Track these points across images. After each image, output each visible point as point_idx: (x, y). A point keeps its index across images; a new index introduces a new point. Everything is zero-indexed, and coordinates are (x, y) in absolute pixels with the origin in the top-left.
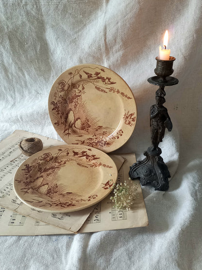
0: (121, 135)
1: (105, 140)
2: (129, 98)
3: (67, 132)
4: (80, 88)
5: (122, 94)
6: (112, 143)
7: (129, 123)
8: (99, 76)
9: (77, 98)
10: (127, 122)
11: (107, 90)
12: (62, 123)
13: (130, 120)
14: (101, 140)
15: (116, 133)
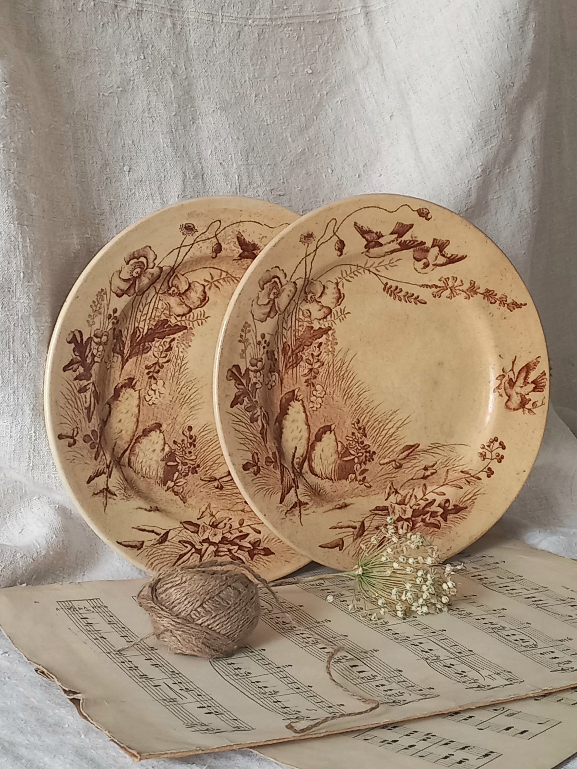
0: (500, 459)
1: (440, 499)
2: (516, 305)
3: (291, 497)
4: (328, 300)
5: (489, 294)
6: (473, 500)
7: (523, 404)
8: (407, 237)
9: (315, 344)
10: (516, 400)
11: (425, 294)
12: (268, 461)
13: (523, 391)
14: (423, 503)
15: (477, 459)
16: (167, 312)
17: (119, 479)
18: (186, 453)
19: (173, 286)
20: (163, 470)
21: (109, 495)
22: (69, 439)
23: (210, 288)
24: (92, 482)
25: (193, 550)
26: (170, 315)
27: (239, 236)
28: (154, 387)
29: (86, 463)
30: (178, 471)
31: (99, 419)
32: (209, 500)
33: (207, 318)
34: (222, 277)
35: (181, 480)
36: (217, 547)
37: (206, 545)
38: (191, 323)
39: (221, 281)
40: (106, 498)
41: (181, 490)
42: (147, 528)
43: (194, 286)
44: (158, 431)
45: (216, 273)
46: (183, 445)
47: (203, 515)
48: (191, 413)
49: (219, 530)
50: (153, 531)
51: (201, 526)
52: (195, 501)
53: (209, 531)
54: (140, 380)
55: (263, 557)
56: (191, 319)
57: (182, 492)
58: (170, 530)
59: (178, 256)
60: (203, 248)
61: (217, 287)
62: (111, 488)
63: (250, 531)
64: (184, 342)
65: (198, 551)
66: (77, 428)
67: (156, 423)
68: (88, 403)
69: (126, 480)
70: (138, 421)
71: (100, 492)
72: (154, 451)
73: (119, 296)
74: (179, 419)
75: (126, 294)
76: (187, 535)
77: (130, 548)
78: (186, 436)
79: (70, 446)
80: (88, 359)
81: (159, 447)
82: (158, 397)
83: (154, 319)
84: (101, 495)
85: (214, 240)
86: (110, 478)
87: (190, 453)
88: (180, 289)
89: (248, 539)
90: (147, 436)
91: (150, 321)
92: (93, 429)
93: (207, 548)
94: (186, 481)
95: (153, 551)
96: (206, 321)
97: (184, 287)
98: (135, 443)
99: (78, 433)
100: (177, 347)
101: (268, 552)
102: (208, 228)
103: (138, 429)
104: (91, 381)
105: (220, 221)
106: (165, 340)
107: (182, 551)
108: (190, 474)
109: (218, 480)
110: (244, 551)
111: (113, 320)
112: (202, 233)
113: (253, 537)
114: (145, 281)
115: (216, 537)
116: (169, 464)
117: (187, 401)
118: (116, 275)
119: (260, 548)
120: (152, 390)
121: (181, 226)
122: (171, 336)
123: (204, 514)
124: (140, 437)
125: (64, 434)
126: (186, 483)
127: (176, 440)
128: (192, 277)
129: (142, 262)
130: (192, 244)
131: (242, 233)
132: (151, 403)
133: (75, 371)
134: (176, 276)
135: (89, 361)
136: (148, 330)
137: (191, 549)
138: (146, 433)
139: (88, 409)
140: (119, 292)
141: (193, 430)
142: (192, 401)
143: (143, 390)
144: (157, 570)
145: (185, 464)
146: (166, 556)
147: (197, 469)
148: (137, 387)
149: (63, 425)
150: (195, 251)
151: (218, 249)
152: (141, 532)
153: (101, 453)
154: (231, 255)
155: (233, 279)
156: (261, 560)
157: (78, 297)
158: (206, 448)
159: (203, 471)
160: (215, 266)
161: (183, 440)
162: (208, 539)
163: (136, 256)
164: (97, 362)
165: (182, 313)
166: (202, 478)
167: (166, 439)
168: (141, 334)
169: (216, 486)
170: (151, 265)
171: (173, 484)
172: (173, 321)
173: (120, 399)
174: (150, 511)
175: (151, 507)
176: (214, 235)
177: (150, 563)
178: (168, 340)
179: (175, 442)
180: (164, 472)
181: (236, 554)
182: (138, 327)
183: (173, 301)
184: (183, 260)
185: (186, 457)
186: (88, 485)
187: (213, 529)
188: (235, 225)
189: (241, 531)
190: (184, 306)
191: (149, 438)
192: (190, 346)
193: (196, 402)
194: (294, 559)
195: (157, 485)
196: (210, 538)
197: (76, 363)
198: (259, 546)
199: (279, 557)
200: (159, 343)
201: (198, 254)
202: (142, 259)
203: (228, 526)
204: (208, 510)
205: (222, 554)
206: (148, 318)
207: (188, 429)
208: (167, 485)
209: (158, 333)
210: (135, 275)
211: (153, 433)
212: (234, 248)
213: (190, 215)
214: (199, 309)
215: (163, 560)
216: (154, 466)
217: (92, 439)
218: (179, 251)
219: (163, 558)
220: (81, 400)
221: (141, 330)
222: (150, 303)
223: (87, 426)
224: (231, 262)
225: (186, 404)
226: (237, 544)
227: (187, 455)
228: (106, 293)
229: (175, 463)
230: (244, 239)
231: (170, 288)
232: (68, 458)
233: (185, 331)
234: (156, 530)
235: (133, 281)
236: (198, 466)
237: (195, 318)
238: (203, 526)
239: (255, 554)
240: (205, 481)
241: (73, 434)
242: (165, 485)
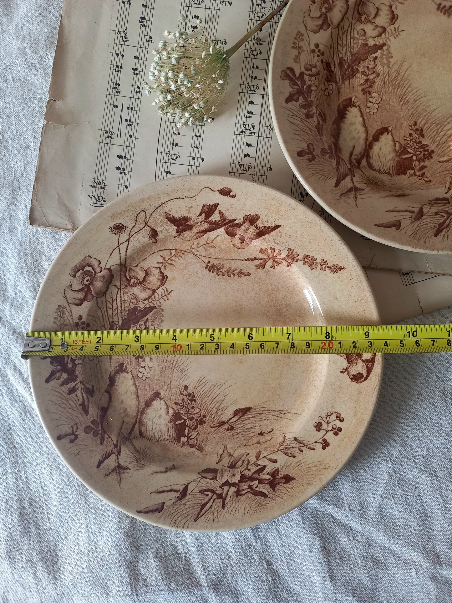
16: (135, 301)
17: (129, 453)
18: (189, 410)
19: (131, 278)
20: (173, 430)
21: (122, 471)
22: (69, 437)
23: (165, 268)
24: (102, 465)
25: (215, 496)
26: (137, 302)
27: (168, 215)
28: (143, 364)
29: (93, 451)
30: (187, 426)
31: (96, 409)
32: (224, 442)
33: (170, 292)
34: (172, 255)
35: (192, 433)
36: (237, 487)
37: (226, 488)
38: (157, 301)
39: (173, 258)
40: (120, 474)
41: (196, 442)
42: (165, 489)
43: (151, 271)
44: (159, 399)
45: (166, 254)
46: (184, 404)
47: (222, 458)
48: (183, 375)
49: (236, 470)
50: (172, 490)
51: (219, 470)
52: (211, 447)
53: (226, 474)
54: (129, 362)
55: (285, 485)
56: (157, 298)
57: (197, 443)
58: (188, 484)
59: (120, 254)
60: (140, 238)
61: (171, 264)
62: (122, 463)
63: (267, 462)
64: (157, 319)
65: (220, 496)
66: (76, 424)
67: (154, 393)
68: (81, 400)
69: (138, 451)
70: (138, 397)
71: (112, 471)
72: (160, 417)
73: (78, 305)
74: (174, 383)
75: (85, 301)
76: (207, 483)
77: (150, 513)
78: (184, 395)
79: (72, 441)
80: (68, 365)
81: (163, 412)
82: (149, 371)
83: (124, 310)
84: (114, 473)
85: (147, 228)
86: (120, 455)
87: (193, 408)
88: (139, 278)
89: (266, 471)
90: (150, 406)
91: (122, 313)
92: (92, 419)
93: (228, 491)
94: (197, 433)
95: (174, 509)
96: (170, 295)
97: (141, 275)
98: (141, 416)
99: (77, 428)
100: (152, 325)
101: (288, 479)
102: (136, 221)
103: (140, 403)
104: (78, 380)
105: (144, 211)
106: (139, 323)
107: (204, 500)
108: (199, 425)
109: (227, 423)
110: (266, 483)
111: (82, 326)
112: (133, 227)
113: (271, 467)
114: (99, 284)
115: (235, 478)
116: (177, 423)
117: (176, 366)
118: (68, 291)
119: (280, 476)
120: (142, 367)
121: (110, 229)
122: (144, 319)
123: (223, 456)
124: (144, 409)
125: (63, 434)
126: (197, 434)
127: (176, 401)
128: (146, 265)
129: (89, 271)
130: (129, 239)
131: (169, 213)
132: (144, 378)
133: (59, 379)
134: (130, 269)
135: (70, 365)
136: (122, 320)
137: (213, 496)
138: (148, 404)
139: (83, 404)
140: (77, 302)
141: (189, 389)
142: (180, 364)
143: (134, 370)
144: (182, 526)
145: (192, 419)
146: (188, 510)
147: (204, 419)
148: (129, 368)
149: (60, 427)
150: (134, 244)
151: (154, 234)
152: (160, 495)
153: (106, 436)
154: (168, 234)
155: (183, 252)
156: (283, 488)
157: (37, 320)
158: (206, 399)
159: (210, 419)
160: (162, 249)
161: (183, 400)
162: (227, 481)
163: (80, 268)
164: (79, 364)
165: (147, 297)
166: (211, 426)
167: (167, 403)
168: (118, 326)
169: (227, 429)
170: (98, 270)
171: (186, 438)
172: (141, 305)
173: (116, 384)
174: (166, 472)
175: (167, 468)
176: (144, 225)
177: (174, 521)
178: (142, 322)
179: (176, 404)
180: (175, 431)
181: (257, 489)
182: (113, 322)
183: (136, 290)
184: (126, 255)
185: (190, 413)
186: (99, 469)
187: (231, 470)
188: (159, 208)
189: (258, 465)
190: (147, 290)
191: (153, 407)
192: (163, 321)
193: (185, 364)
194: (315, 480)
195: (172, 444)
196: (229, 479)
197: (57, 372)
198: (278, 475)
199: (300, 481)
200: (135, 328)
201: (137, 245)
202: (87, 268)
203: (246, 462)
204: (226, 452)
205: (244, 492)
206: (119, 311)
207: (184, 389)
208: (182, 441)
209: (132, 320)
210: (86, 283)
211: (155, 403)
212: (168, 228)
213: (113, 216)
214: (161, 288)
215: (186, 515)
216: (164, 429)
217: (93, 429)
218: (119, 249)
219: (185, 513)
220: (74, 399)
221: (117, 323)
222: (116, 299)
223: (86, 419)
224: (173, 240)
225: (175, 369)
226: (255, 479)
227: (191, 410)
228: (64, 307)
229: (183, 421)
230: (173, 217)
231: (130, 281)
232: (72, 452)
233: (155, 310)
234: (175, 487)
235: (86, 289)
236: (205, 416)
237: (160, 296)
238: (222, 470)
239: (276, 484)
240: (215, 427)
241: (73, 431)
242: (179, 441)
